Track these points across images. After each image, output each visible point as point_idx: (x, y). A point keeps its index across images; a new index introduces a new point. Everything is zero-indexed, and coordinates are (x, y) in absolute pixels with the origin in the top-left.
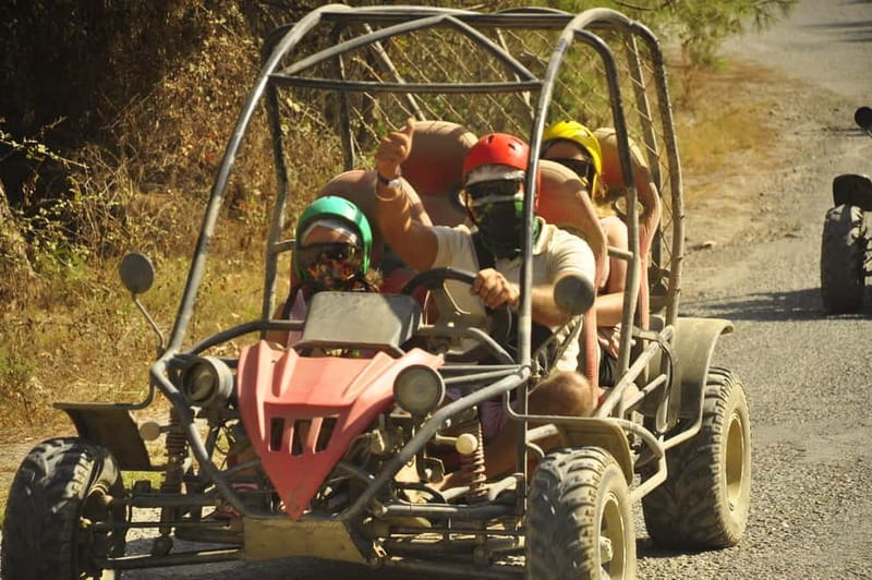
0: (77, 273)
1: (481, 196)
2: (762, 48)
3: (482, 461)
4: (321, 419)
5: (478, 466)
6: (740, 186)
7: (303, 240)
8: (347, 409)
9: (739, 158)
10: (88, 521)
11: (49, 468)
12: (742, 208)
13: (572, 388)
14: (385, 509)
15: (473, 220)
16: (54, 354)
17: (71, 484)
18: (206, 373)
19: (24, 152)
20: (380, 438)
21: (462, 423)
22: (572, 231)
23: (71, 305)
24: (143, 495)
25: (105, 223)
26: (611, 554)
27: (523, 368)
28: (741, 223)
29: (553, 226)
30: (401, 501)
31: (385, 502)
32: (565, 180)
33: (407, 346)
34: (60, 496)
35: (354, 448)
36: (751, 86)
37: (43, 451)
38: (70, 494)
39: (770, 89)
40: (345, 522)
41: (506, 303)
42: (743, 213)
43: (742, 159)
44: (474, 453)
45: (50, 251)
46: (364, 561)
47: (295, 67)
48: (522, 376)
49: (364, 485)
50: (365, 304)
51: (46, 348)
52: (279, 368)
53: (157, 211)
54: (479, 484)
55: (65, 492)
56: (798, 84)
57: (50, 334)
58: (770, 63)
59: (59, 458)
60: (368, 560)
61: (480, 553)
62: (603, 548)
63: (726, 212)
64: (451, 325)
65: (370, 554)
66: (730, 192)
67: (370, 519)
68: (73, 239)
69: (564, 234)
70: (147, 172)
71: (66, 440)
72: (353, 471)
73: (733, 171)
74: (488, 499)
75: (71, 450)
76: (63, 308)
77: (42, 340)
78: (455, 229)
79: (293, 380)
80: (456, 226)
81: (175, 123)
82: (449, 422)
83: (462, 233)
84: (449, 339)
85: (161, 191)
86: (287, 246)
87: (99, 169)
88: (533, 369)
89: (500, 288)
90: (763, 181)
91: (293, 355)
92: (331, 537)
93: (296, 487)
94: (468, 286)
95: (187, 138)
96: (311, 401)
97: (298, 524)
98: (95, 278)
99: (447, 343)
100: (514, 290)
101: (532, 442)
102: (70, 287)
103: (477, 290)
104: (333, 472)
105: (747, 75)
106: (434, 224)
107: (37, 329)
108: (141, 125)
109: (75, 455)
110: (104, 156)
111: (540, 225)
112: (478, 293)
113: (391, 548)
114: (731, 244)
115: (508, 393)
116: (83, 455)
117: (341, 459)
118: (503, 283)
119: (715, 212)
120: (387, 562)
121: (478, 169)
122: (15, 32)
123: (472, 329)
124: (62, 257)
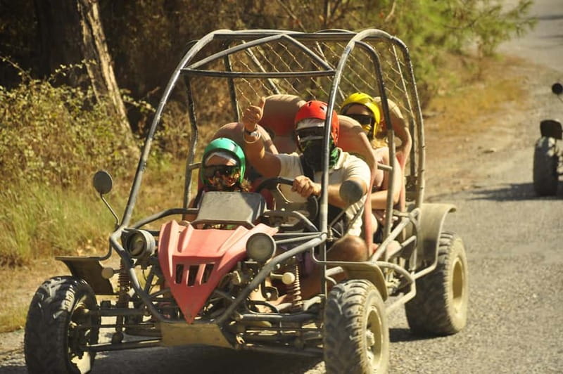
0: (166, 167)
1: (305, 136)
2: (519, 48)
3: (299, 288)
4: (205, 265)
5: (296, 291)
6: (508, 120)
7: (206, 163)
8: (219, 259)
9: (507, 105)
10: (75, 324)
11: (52, 292)
12: (510, 131)
13: (354, 245)
14: (242, 317)
15: (300, 149)
16: (155, 209)
17: (64, 301)
18: (140, 239)
19: (139, 108)
20: (238, 276)
21: (286, 266)
22: (357, 155)
23: (163, 184)
24: (107, 309)
25: (180, 142)
26: (373, 342)
27: (322, 234)
28: (509, 139)
29: (347, 153)
30: (251, 311)
31: (242, 312)
32: (352, 126)
33: (256, 222)
34: (58, 308)
35: (224, 281)
36: (515, 68)
37: (49, 283)
38: (64, 307)
39: (525, 69)
40: (218, 325)
41: (313, 194)
42: (511, 134)
43: (510, 106)
44: (293, 284)
45: (153, 156)
46: (231, 346)
47: (197, 64)
48: (321, 239)
49: (230, 303)
50: (233, 198)
51: (151, 206)
52: (182, 235)
53: (206, 134)
54: (297, 301)
55: (60, 306)
56: (539, 67)
57: (153, 198)
58: (523, 56)
59: (58, 287)
60: (234, 346)
61: (298, 342)
62: (369, 339)
63: (502, 133)
64: (283, 210)
65: (234, 342)
66: (504, 123)
67: (234, 322)
68: (164, 150)
69: (353, 157)
70: (201, 116)
71: (62, 278)
72: (223, 295)
73: (505, 112)
74: (302, 311)
75: (65, 283)
76: (159, 185)
77: (148, 201)
78: (291, 155)
79: (190, 243)
80: (291, 153)
81: (215, 90)
82: (279, 266)
83: (295, 157)
84: (282, 218)
85: (208, 125)
86: (197, 166)
87: (177, 114)
88: (328, 235)
89: (308, 186)
90: (521, 117)
91: (191, 228)
92: (211, 333)
93: (190, 304)
94: (291, 187)
95: (221, 98)
96: (200, 255)
97: (192, 326)
98: (175, 169)
99: (280, 220)
100: (317, 187)
101: (330, 276)
102: (162, 174)
103: (295, 188)
104: (212, 295)
105: (512, 62)
106: (279, 153)
107: (146, 196)
108: (198, 91)
109: (67, 285)
110: (180, 107)
111: (339, 152)
112: (296, 190)
113: (247, 339)
114: (505, 150)
115: (313, 249)
116: (71, 286)
117: (216, 288)
118: (309, 183)
119: (496, 133)
120: (244, 347)
121: (302, 121)
122: (135, 45)
123: (294, 212)
124: (159, 159)
